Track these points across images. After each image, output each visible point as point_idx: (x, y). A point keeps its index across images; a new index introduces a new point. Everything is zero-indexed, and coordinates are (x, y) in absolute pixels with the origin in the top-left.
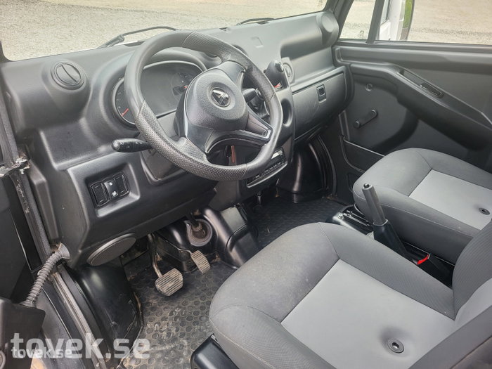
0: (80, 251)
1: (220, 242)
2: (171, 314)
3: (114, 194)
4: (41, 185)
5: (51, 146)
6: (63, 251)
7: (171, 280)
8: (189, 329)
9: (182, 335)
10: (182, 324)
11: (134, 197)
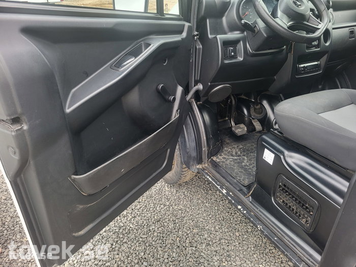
0: (209, 84)
1: (269, 119)
2: (238, 147)
3: (233, 54)
4: (200, 49)
5: (210, 27)
6: (200, 87)
7: (240, 128)
8: (247, 154)
9: (244, 155)
10: (244, 151)
11: (241, 59)
